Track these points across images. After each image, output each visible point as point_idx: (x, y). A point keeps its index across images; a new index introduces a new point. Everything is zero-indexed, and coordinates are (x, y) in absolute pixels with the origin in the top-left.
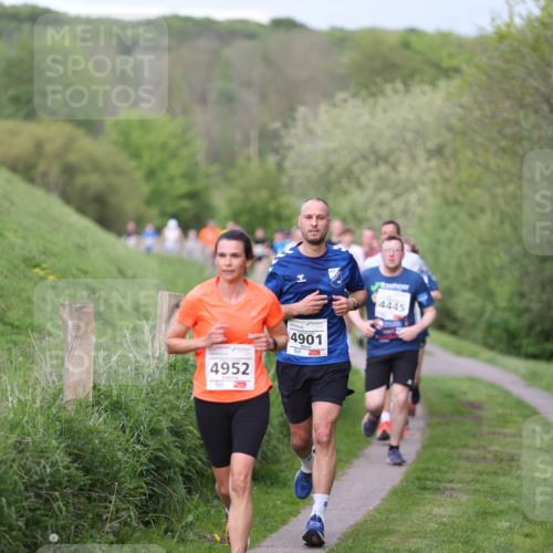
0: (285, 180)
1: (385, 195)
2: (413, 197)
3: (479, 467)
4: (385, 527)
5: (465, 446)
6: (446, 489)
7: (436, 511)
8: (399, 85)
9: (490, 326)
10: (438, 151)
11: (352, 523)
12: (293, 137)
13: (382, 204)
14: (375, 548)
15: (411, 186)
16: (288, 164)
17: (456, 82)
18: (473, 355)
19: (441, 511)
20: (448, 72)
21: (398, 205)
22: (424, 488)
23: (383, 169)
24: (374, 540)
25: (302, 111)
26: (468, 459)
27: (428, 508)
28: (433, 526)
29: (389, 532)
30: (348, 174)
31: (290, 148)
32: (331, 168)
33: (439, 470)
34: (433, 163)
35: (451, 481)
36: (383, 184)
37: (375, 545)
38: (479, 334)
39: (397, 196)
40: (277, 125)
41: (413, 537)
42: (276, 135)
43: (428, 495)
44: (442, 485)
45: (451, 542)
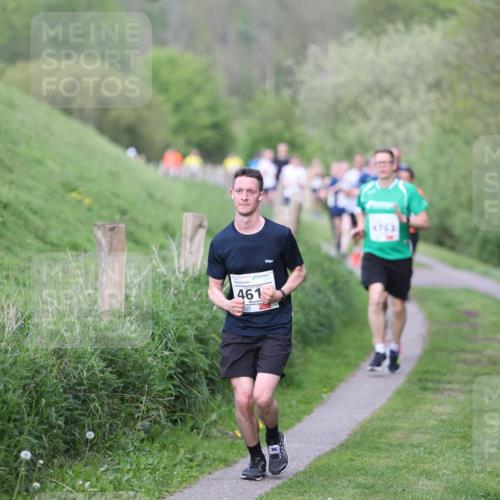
0: (298, 112)
1: (389, 125)
2: (414, 127)
3: (475, 369)
4: (390, 424)
5: (463, 351)
6: (445, 389)
7: (436, 409)
8: (400, 26)
9: (485, 242)
10: (436, 85)
11: (361, 420)
12: (305, 73)
13: (386, 132)
14: (381, 443)
15: (412, 116)
16: (301, 97)
17: (452, 22)
18: (470, 268)
19: (441, 409)
20: (445, 14)
21: (400, 134)
22: (425, 389)
23: (387, 101)
24: (380, 436)
25: (313, 49)
26: (465, 362)
27: (429, 407)
28: (433, 422)
29: (392, 429)
30: (355, 106)
31: (302, 82)
32: (339, 100)
33: (439, 373)
34: (432, 96)
35: (449, 382)
36: (387, 114)
37: (381, 440)
38: (474, 249)
39: (400, 125)
40: (289, 62)
41: (415, 433)
42: (289, 72)
43: (429, 395)
44: (441, 386)
45: (450, 437)
